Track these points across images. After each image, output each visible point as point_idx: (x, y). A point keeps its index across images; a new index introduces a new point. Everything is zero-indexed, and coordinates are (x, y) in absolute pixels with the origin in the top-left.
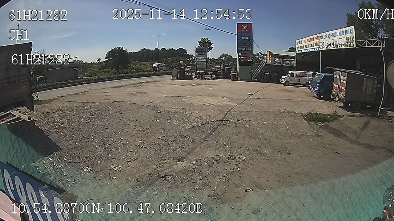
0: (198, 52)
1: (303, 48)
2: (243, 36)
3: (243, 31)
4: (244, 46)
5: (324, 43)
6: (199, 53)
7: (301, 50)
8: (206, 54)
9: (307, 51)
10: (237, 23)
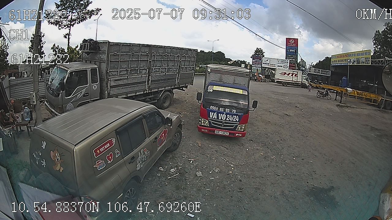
0: (254, 59)
1: (337, 62)
2: (291, 48)
3: (291, 45)
4: (292, 57)
5: (351, 60)
6: (256, 60)
7: (335, 64)
8: (260, 61)
9: (339, 65)
10: (286, 38)
